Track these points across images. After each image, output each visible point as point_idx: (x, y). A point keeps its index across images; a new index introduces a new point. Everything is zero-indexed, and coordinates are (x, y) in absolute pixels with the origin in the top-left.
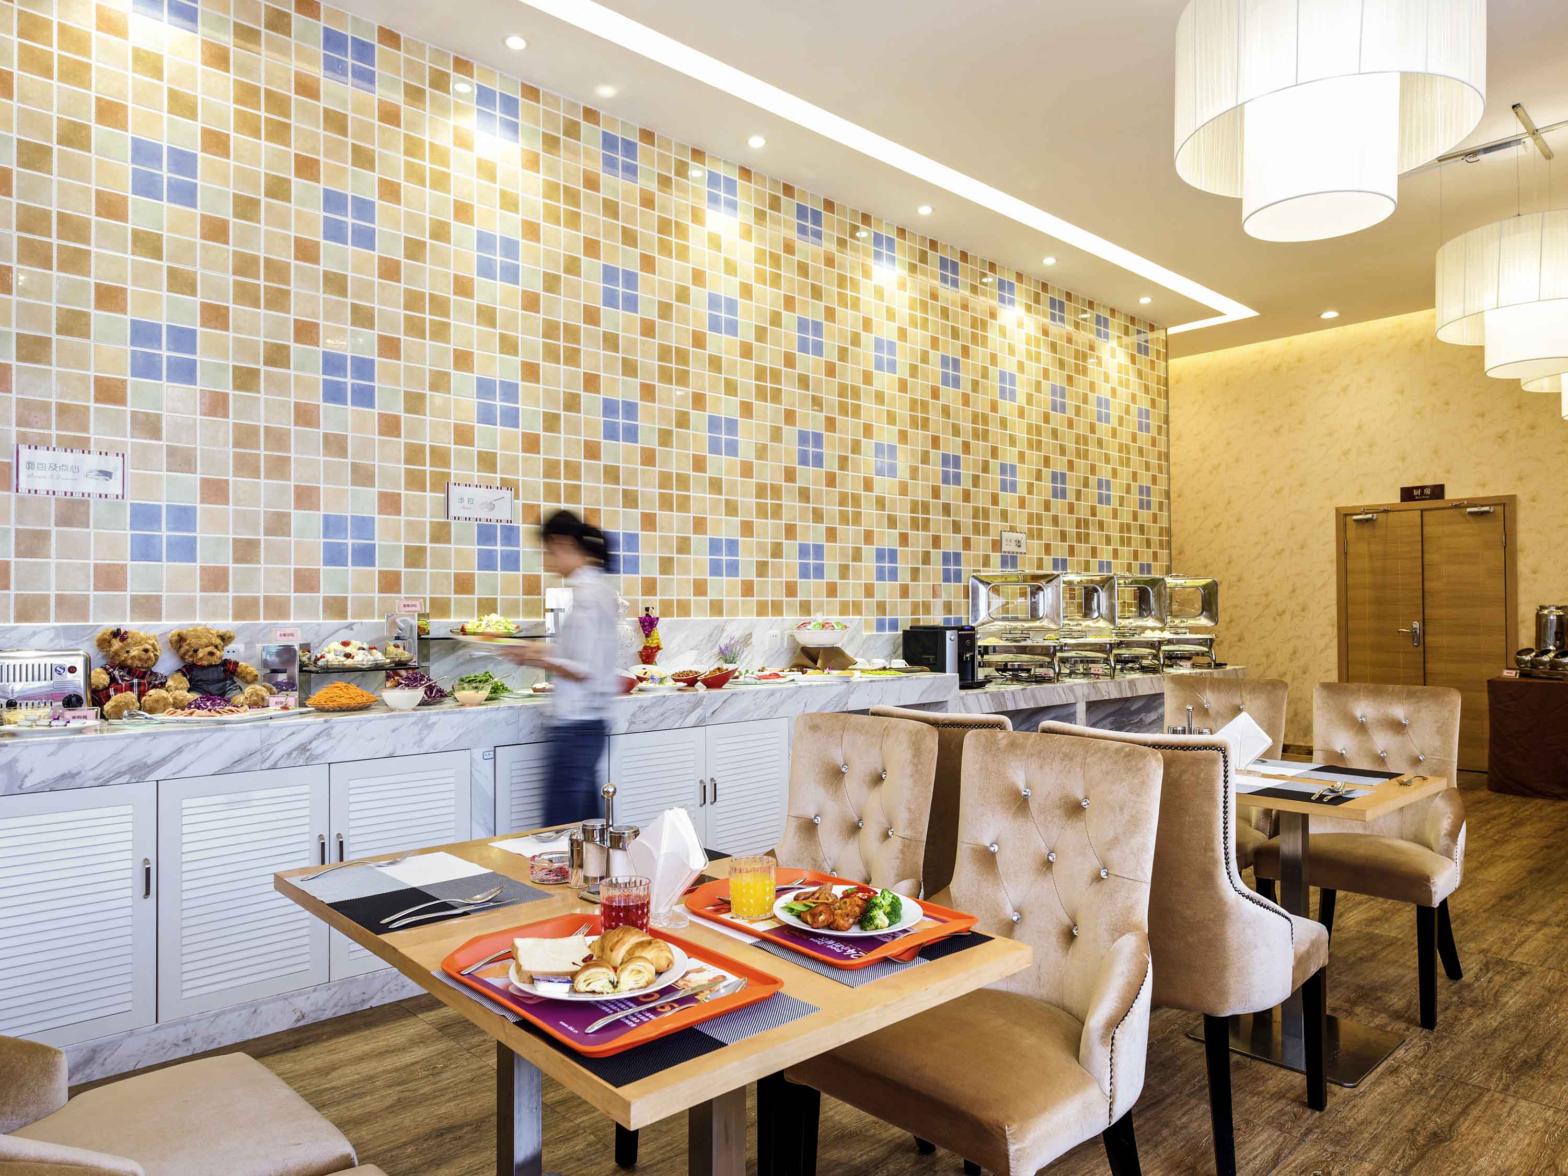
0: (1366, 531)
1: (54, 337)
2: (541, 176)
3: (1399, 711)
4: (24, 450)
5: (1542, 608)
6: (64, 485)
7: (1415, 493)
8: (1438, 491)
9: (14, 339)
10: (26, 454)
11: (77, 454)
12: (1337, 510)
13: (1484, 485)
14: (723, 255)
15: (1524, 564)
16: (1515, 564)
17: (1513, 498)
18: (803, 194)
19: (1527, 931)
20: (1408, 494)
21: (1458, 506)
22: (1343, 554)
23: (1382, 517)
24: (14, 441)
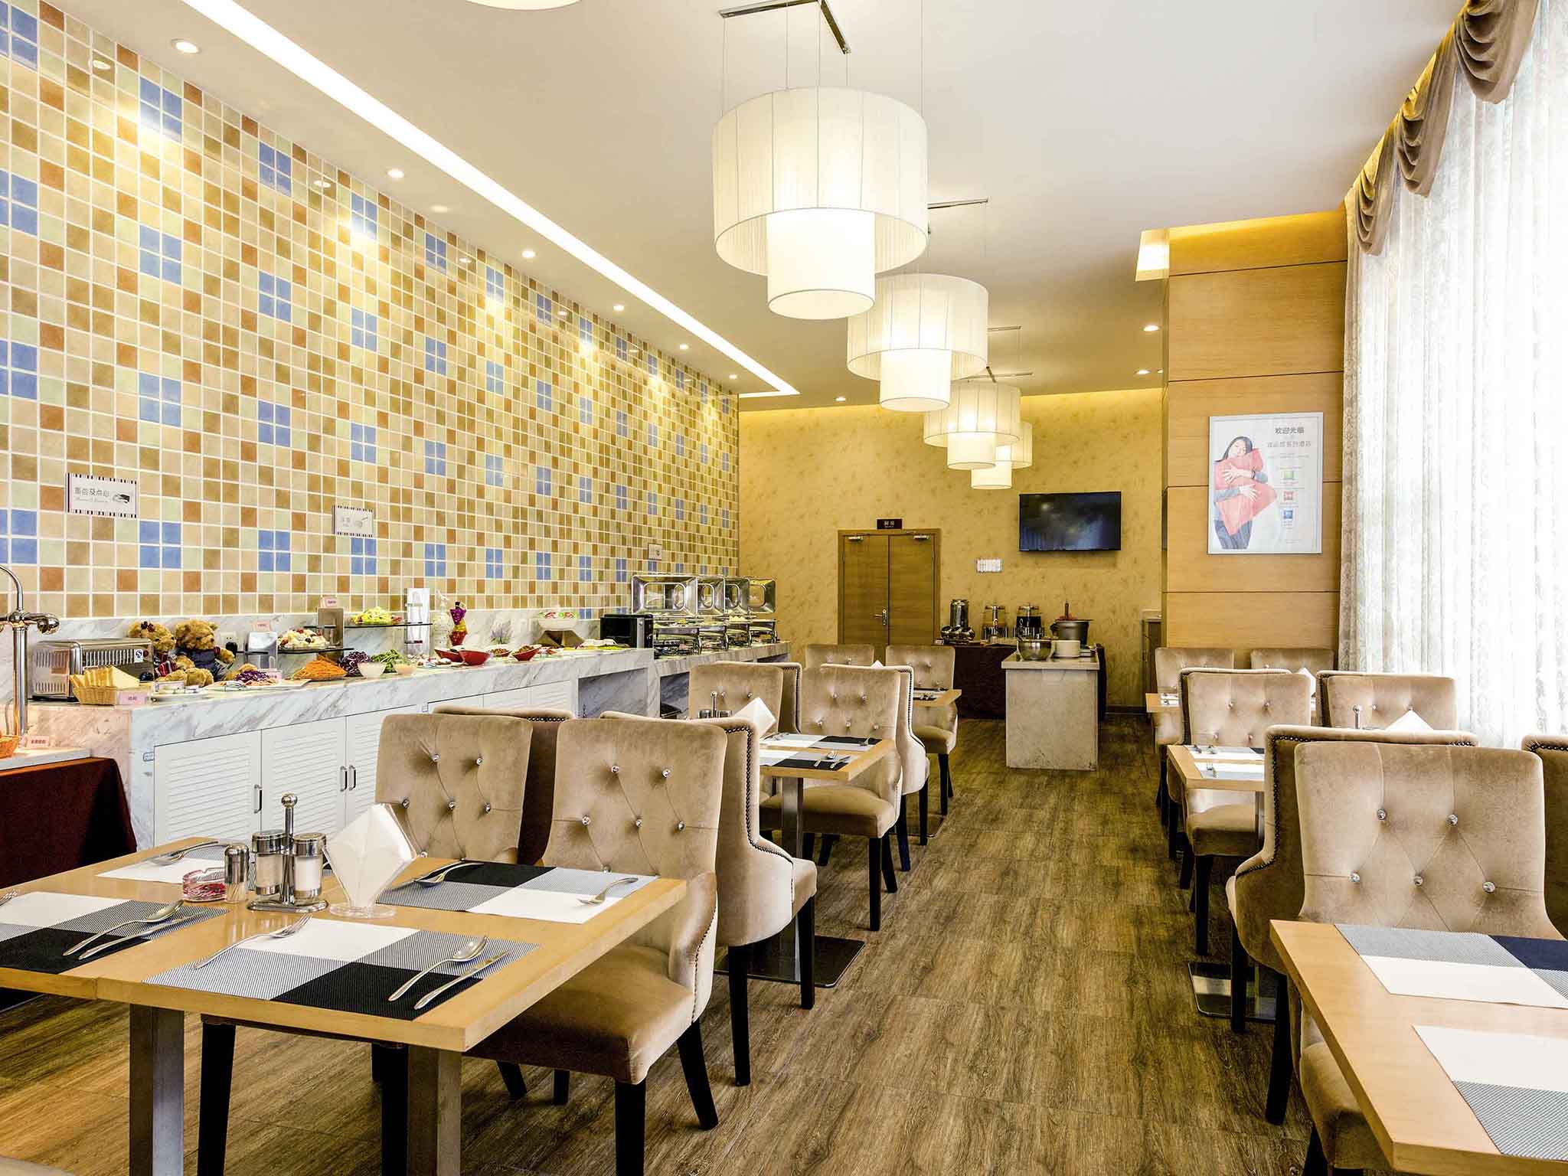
0: (857, 547)
1: (91, 386)
2: (390, 267)
3: (927, 660)
4: (73, 478)
5: (954, 601)
6: (97, 507)
7: (886, 523)
8: (898, 523)
9: (65, 388)
10: (76, 482)
11: (106, 482)
12: (840, 532)
13: (924, 521)
14: (495, 332)
15: (944, 574)
16: (939, 571)
17: (938, 530)
18: (541, 286)
19: (974, 776)
20: (881, 524)
21: (910, 534)
22: (842, 564)
23: (867, 538)
24: (66, 471)
